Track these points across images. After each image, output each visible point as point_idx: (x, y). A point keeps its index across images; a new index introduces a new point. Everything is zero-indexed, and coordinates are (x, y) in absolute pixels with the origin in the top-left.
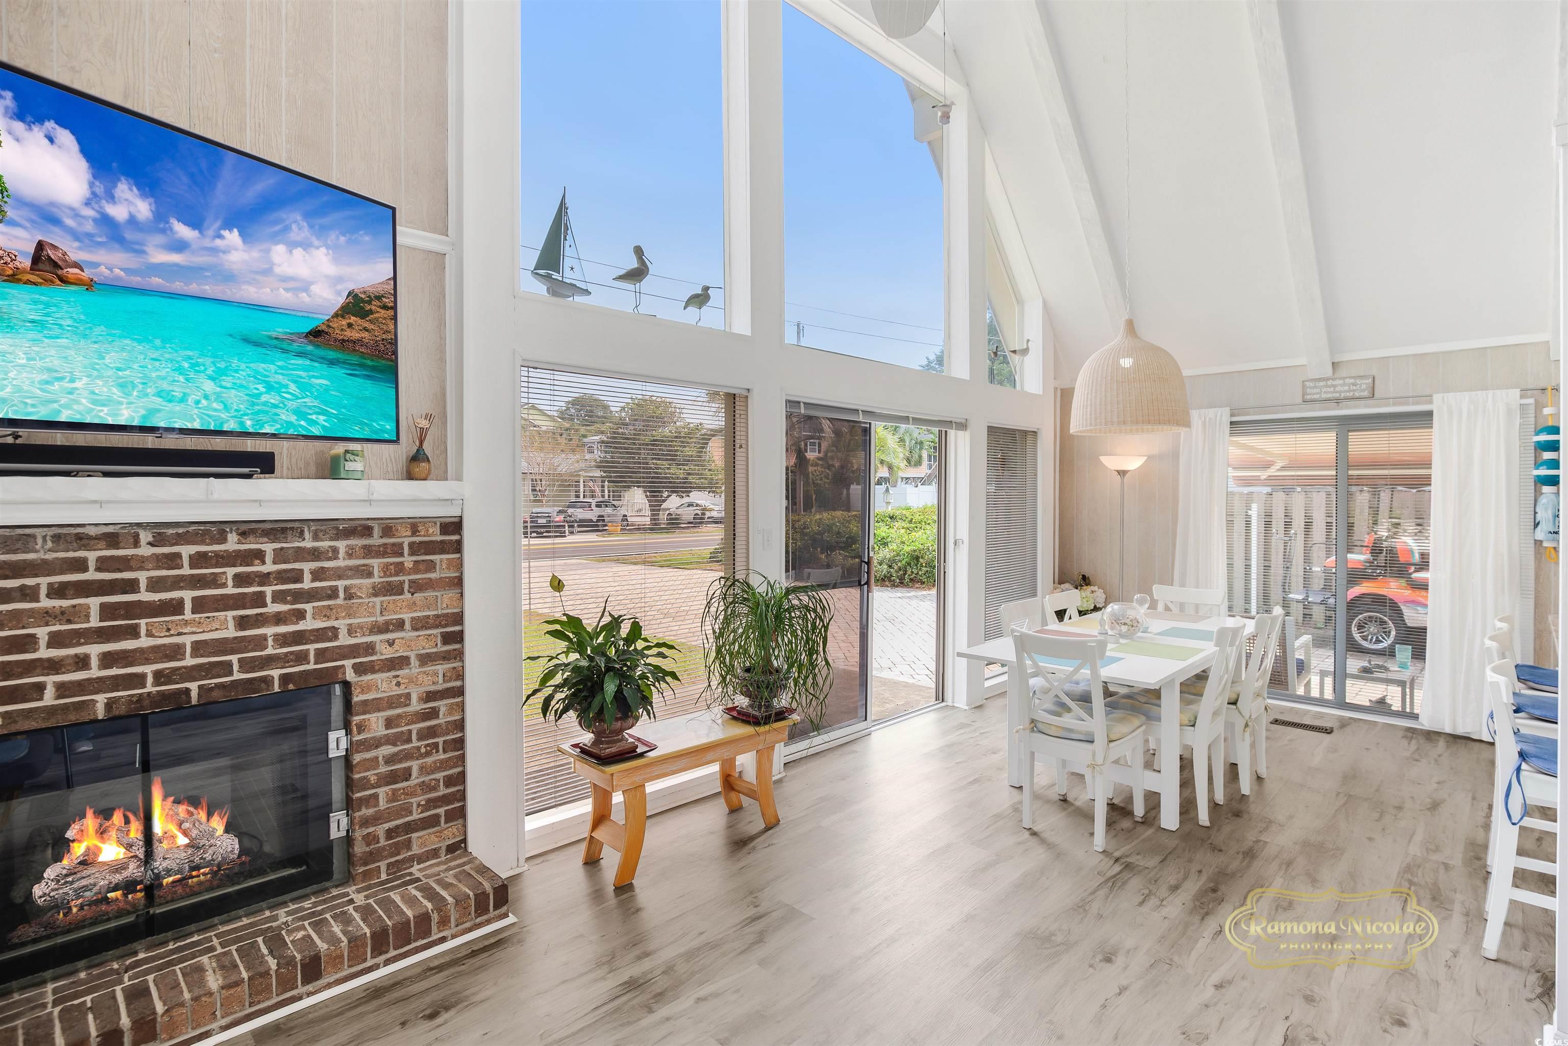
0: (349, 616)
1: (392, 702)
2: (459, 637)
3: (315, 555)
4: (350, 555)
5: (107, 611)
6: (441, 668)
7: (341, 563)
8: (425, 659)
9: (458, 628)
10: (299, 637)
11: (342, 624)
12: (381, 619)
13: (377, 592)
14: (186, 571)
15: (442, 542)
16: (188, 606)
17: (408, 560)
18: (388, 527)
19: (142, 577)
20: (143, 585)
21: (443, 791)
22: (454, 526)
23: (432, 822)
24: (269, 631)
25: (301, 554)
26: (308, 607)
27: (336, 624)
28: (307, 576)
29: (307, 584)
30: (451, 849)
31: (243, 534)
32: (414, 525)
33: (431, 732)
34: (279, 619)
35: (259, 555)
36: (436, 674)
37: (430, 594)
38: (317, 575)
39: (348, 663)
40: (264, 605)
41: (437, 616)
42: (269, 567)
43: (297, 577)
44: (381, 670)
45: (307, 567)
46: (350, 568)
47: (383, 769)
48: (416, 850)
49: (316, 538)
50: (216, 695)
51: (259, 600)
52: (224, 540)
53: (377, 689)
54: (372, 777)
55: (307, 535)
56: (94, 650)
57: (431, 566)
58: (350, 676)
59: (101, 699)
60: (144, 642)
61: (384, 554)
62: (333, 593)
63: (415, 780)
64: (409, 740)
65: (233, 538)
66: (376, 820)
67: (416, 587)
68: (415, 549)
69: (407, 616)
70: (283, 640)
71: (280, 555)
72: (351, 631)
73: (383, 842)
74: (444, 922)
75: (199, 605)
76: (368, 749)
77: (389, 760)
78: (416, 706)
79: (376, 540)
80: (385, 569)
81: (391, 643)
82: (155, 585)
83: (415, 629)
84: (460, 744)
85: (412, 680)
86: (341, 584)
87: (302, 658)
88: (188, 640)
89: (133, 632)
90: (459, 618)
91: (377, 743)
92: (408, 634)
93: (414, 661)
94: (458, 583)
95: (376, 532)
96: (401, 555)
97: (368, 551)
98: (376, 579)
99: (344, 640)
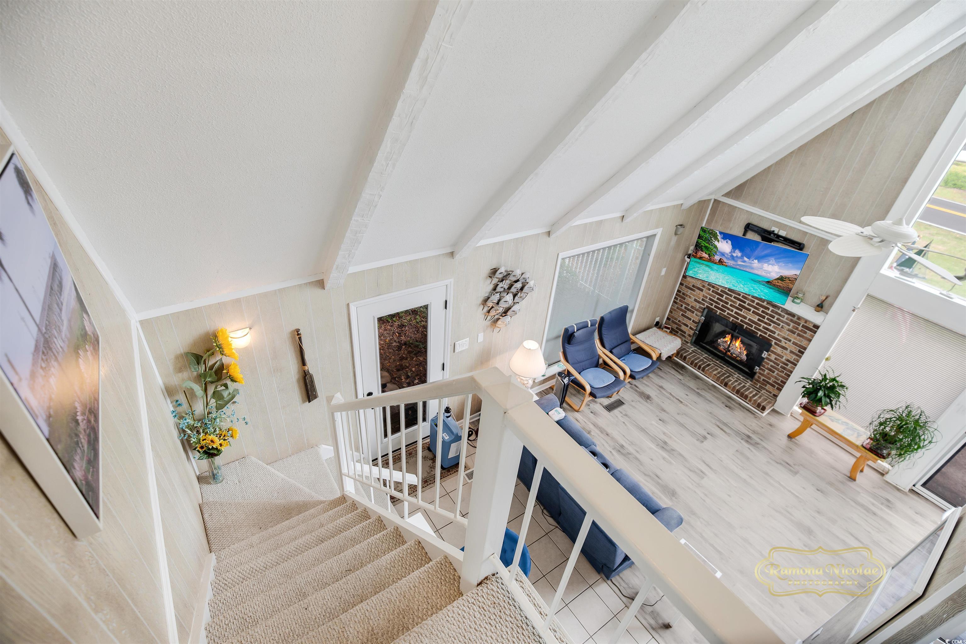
0: (780, 332)
1: (778, 355)
2: (803, 353)
3: (779, 315)
4: (787, 319)
5: (740, 305)
6: (794, 357)
7: (784, 319)
8: (791, 352)
9: (804, 351)
10: (767, 329)
11: (777, 332)
12: (786, 337)
13: (789, 330)
14: (754, 305)
15: (812, 329)
16: (752, 311)
17: (800, 328)
18: (799, 318)
19: (747, 302)
20: (747, 303)
21: (779, 382)
22: (817, 327)
23: (774, 386)
24: (763, 324)
25: (777, 313)
26: (773, 324)
27: (776, 331)
28: (776, 318)
29: (775, 320)
30: (774, 395)
31: (768, 303)
32: (806, 321)
33: (784, 368)
34: (766, 323)
35: (768, 309)
36: (792, 357)
37: (801, 338)
38: (778, 319)
39: (774, 341)
40: (764, 319)
41: (800, 345)
42: (769, 312)
43: (773, 317)
44: (780, 347)
45: (777, 316)
46: (786, 322)
47: (769, 367)
48: (767, 388)
49: (781, 312)
50: (748, 330)
51: (764, 317)
52: (763, 302)
53: (777, 350)
54: (766, 366)
55: (780, 310)
56: (735, 310)
57: (805, 333)
58: (773, 343)
59: (732, 318)
60: (742, 313)
61: (795, 323)
62: (779, 325)
63: (775, 374)
64: (778, 366)
65: (765, 303)
66: (763, 375)
67: (799, 335)
68: (803, 326)
69: (793, 340)
70: (764, 328)
71: (772, 311)
72: (778, 335)
73: (761, 380)
74: (750, 401)
75: (754, 312)
76: (769, 360)
77: (771, 366)
78: (783, 360)
79: (795, 319)
80: (793, 327)
81: (786, 343)
82: (749, 304)
83: (793, 344)
84: (789, 376)
85: (786, 354)
86: (782, 324)
87: (766, 333)
88: (748, 317)
89: (741, 310)
90: (805, 349)
91: (771, 361)
92: (791, 344)
93: (789, 350)
94: (810, 341)
95: (796, 317)
96: (799, 326)
97: (791, 321)
98: (790, 327)
99: (776, 336)
